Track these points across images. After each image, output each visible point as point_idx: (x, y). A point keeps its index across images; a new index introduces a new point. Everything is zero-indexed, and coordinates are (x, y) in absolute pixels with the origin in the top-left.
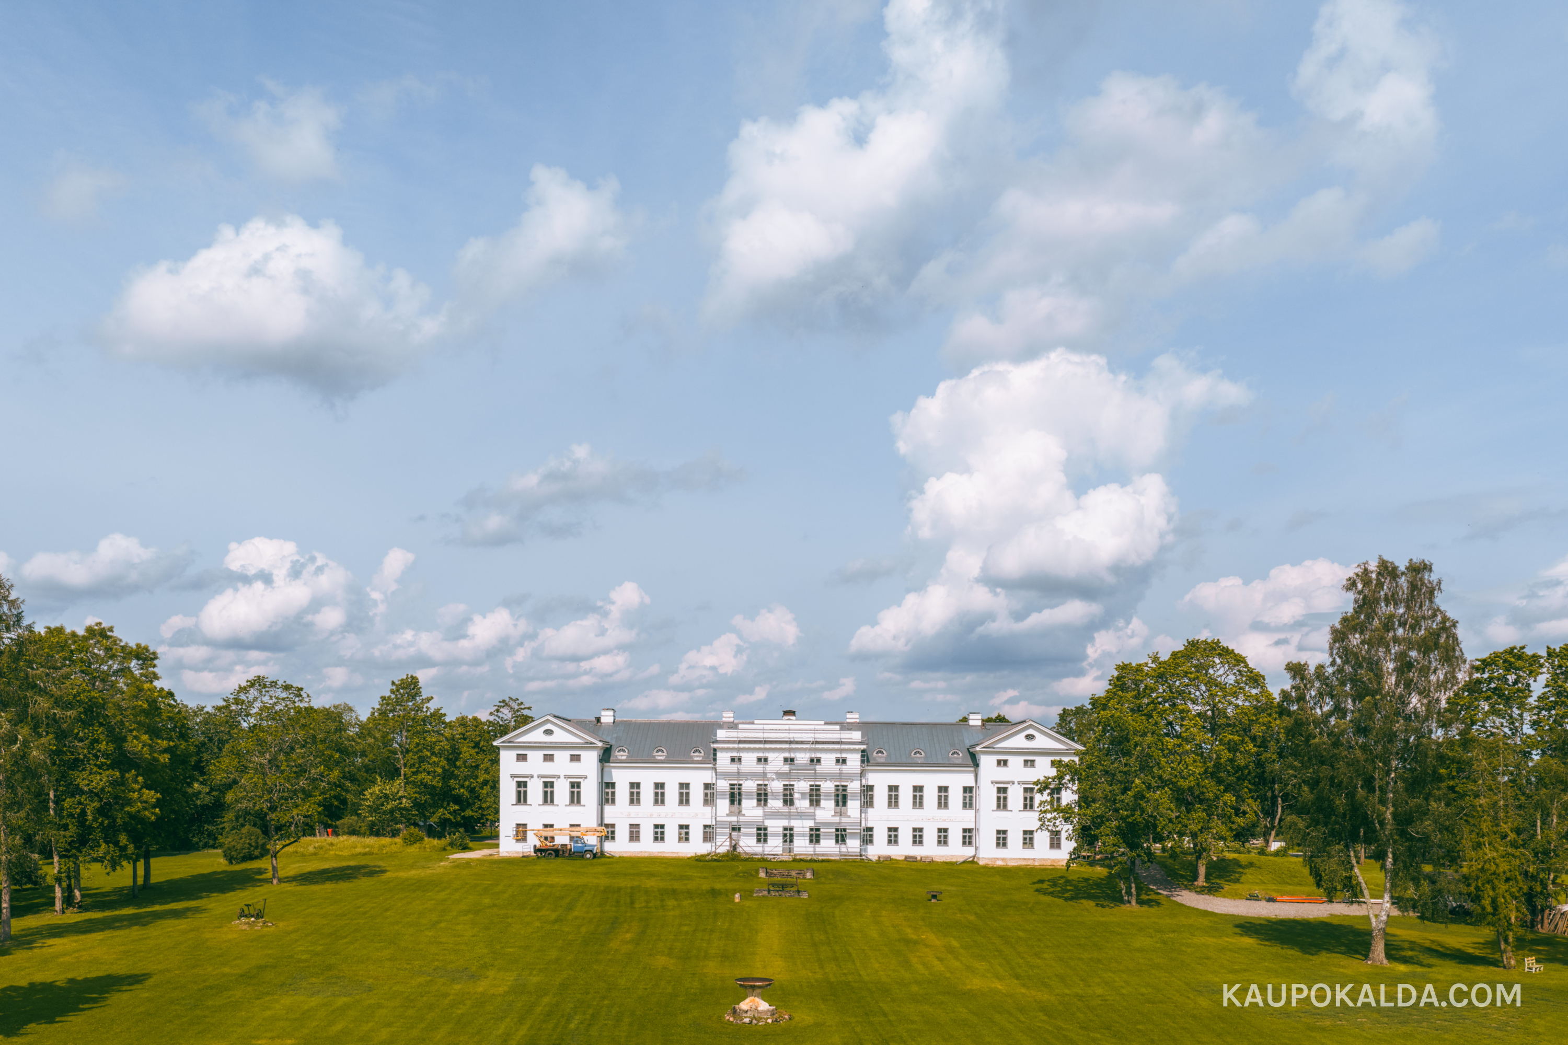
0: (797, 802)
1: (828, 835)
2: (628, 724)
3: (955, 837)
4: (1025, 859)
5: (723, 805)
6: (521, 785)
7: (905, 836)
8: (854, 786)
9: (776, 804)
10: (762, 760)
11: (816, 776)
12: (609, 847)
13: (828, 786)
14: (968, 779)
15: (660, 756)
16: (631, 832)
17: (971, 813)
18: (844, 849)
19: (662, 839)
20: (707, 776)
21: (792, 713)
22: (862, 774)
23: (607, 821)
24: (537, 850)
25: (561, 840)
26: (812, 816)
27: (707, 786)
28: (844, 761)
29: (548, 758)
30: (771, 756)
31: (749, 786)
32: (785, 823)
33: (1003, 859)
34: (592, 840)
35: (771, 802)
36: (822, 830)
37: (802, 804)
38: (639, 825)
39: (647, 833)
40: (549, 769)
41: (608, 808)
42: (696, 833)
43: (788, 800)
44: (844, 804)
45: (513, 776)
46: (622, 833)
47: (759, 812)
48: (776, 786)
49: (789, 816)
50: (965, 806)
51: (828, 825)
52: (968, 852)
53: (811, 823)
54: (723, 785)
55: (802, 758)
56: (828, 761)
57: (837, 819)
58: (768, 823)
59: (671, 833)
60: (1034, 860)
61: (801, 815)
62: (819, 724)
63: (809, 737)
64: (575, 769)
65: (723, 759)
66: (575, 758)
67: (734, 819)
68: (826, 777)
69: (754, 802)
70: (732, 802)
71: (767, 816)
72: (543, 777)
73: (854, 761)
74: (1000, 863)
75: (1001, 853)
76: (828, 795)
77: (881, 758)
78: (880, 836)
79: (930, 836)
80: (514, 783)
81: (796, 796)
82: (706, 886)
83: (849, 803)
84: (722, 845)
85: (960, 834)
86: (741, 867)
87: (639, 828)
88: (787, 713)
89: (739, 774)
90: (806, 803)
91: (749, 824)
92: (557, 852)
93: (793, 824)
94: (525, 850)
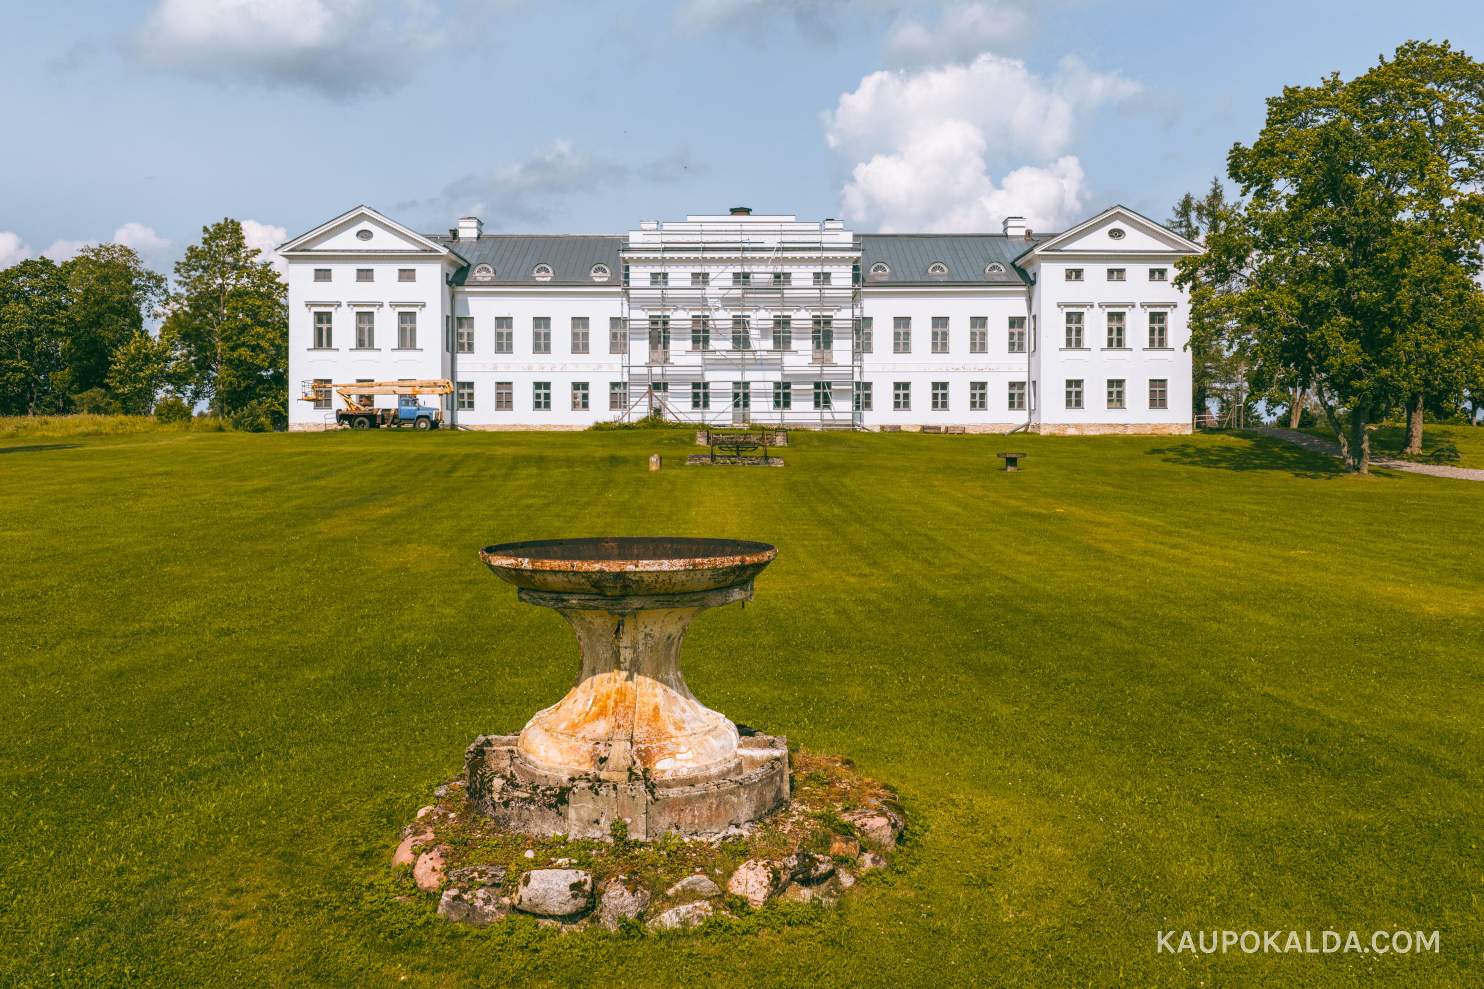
0: (755, 345)
1: (802, 394)
2: (499, 239)
3: (998, 395)
4: (1111, 425)
5: (640, 350)
6: (323, 318)
7: (921, 395)
8: (843, 316)
9: (721, 345)
10: (701, 279)
11: (784, 302)
12: (464, 418)
13: (802, 318)
14: (1017, 306)
15: (542, 277)
16: (499, 395)
17: (1022, 358)
18: (827, 416)
19: (547, 405)
20: (615, 307)
21: (747, 211)
22: (856, 298)
23: (461, 378)
24: (342, 417)
25: (385, 402)
26: (780, 366)
27: (615, 321)
28: (827, 276)
29: (365, 275)
30: (713, 271)
31: (680, 318)
32: (737, 376)
33: (1077, 426)
34: (431, 402)
35: (713, 344)
36: (793, 387)
37: (763, 345)
38: (510, 383)
39: (523, 395)
40: (365, 292)
41: (462, 359)
42: (599, 396)
43: (741, 340)
44: (828, 344)
45: (310, 305)
46: (485, 396)
47: (696, 359)
48: (722, 318)
49: (743, 366)
50: (1012, 347)
51: (802, 378)
52: (1019, 418)
53: (777, 377)
54: (640, 317)
55: (762, 274)
56: (802, 276)
57: (816, 370)
58: (709, 376)
59: (561, 395)
60: (1125, 425)
61: (761, 364)
62: (788, 222)
63: (772, 241)
64: (407, 292)
65: (640, 276)
66: (407, 276)
67: (657, 370)
68: (798, 303)
69: (688, 344)
70: (653, 346)
71: (707, 365)
72: (356, 305)
73: (842, 276)
74: (1072, 432)
75: (1074, 416)
76: (802, 331)
77: (884, 275)
78: (883, 396)
79: (959, 395)
80: (312, 314)
81: (754, 333)
82: (601, 453)
83: (836, 344)
84: (639, 411)
85: (1005, 392)
86: (666, 433)
87: (511, 389)
88: (734, 211)
89: (664, 302)
90: (769, 344)
91: (680, 380)
92: (373, 420)
93: (749, 376)
94: (326, 419)
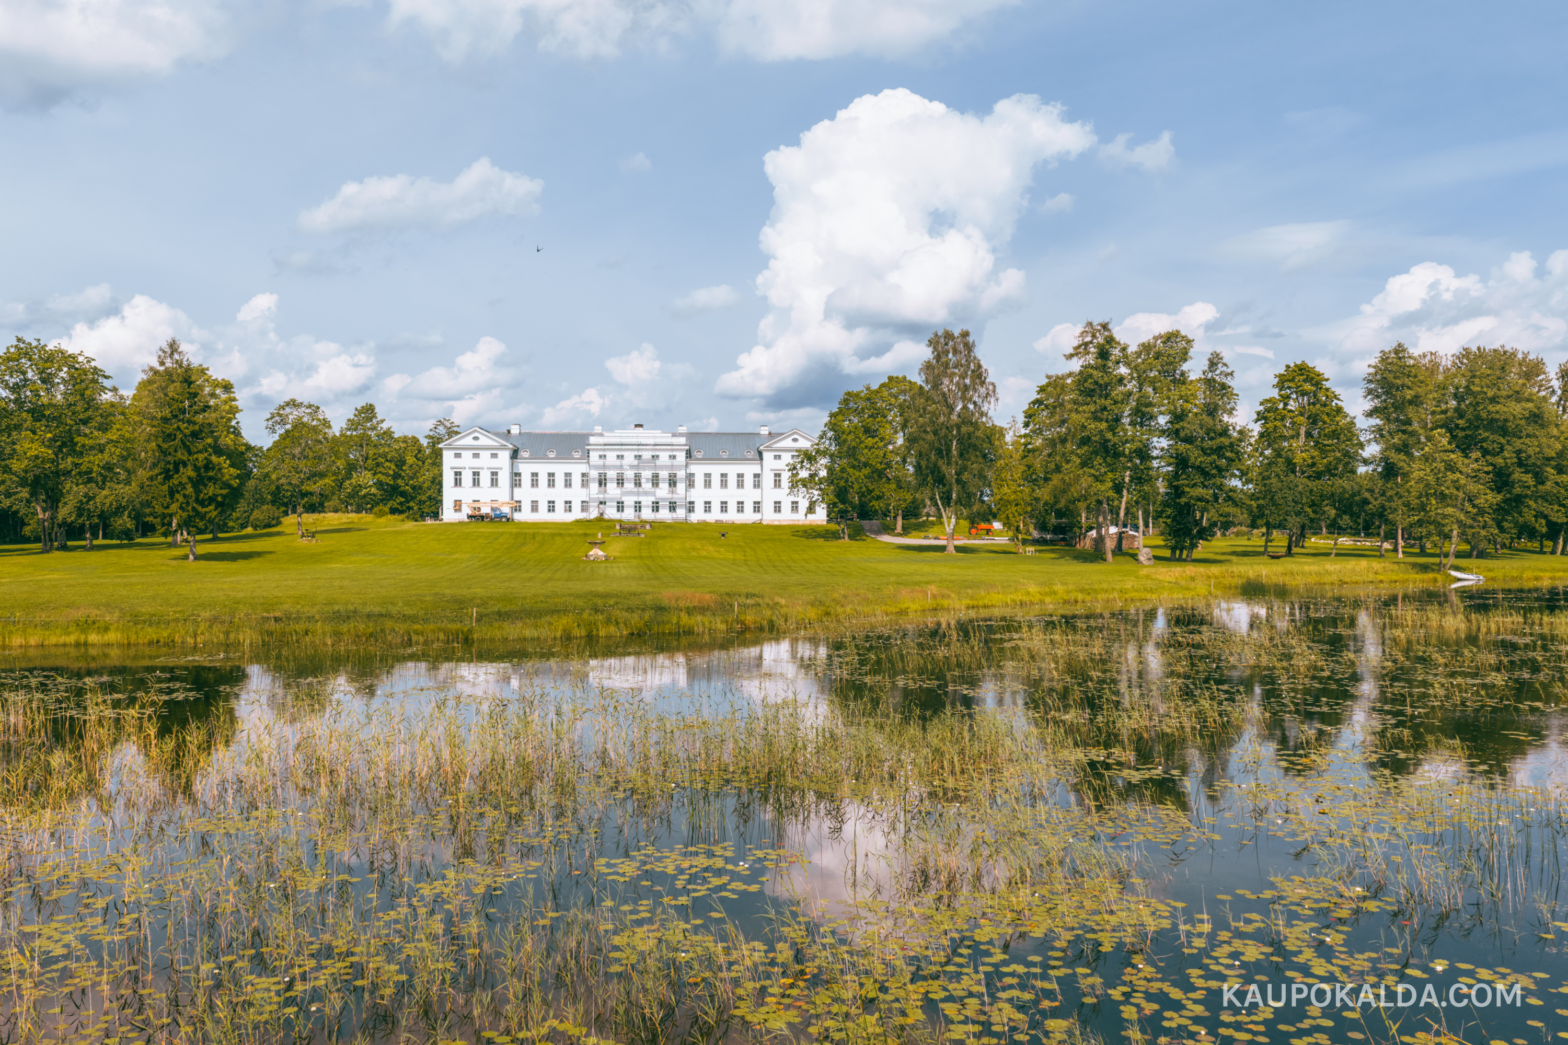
0: (643, 485)
1: (664, 506)
2: (529, 434)
3: (749, 507)
4: (792, 521)
5: (594, 486)
6: (458, 474)
7: (716, 507)
8: (681, 474)
9: (629, 486)
10: (620, 457)
11: (655, 467)
12: (517, 516)
13: (664, 474)
14: (756, 469)
15: (552, 455)
16: (532, 506)
17: (758, 491)
18: (675, 516)
19: (553, 510)
20: (583, 468)
21: (641, 426)
22: (686, 466)
23: (516, 498)
24: (470, 517)
25: (485, 510)
26: (654, 494)
27: (583, 475)
28: (674, 457)
29: (476, 456)
30: (625, 454)
31: (612, 474)
32: (636, 499)
33: (778, 521)
34: (506, 510)
35: (626, 485)
36: (660, 503)
37: (646, 486)
38: (537, 501)
39: (543, 506)
40: (476, 463)
41: (516, 490)
42: (576, 506)
43: (638, 484)
44: (675, 485)
45: (452, 468)
46: (526, 506)
47: (618, 491)
48: (629, 474)
49: (638, 494)
50: (755, 486)
51: (664, 499)
52: (757, 517)
53: (653, 499)
54: (594, 474)
55: (647, 455)
56: (664, 457)
57: (670, 496)
58: (624, 499)
59: (560, 506)
60: (798, 521)
61: (646, 493)
62: (658, 433)
63: (651, 441)
64: (494, 463)
65: (594, 456)
66: (494, 456)
67: (601, 496)
68: (663, 467)
69: (615, 485)
70: (600, 485)
71: (623, 494)
72: (472, 468)
73: (681, 457)
74: (776, 523)
75: (778, 516)
76: (664, 479)
77: (699, 456)
78: (699, 507)
79: (732, 507)
80: (453, 472)
81: (643, 481)
82: (581, 532)
83: (678, 485)
84: (593, 514)
85: (752, 505)
86: (605, 524)
87: (538, 503)
88: (637, 426)
89: (604, 467)
90: (650, 485)
91: (611, 500)
92: (482, 518)
93: (641, 499)
94: (462, 516)
